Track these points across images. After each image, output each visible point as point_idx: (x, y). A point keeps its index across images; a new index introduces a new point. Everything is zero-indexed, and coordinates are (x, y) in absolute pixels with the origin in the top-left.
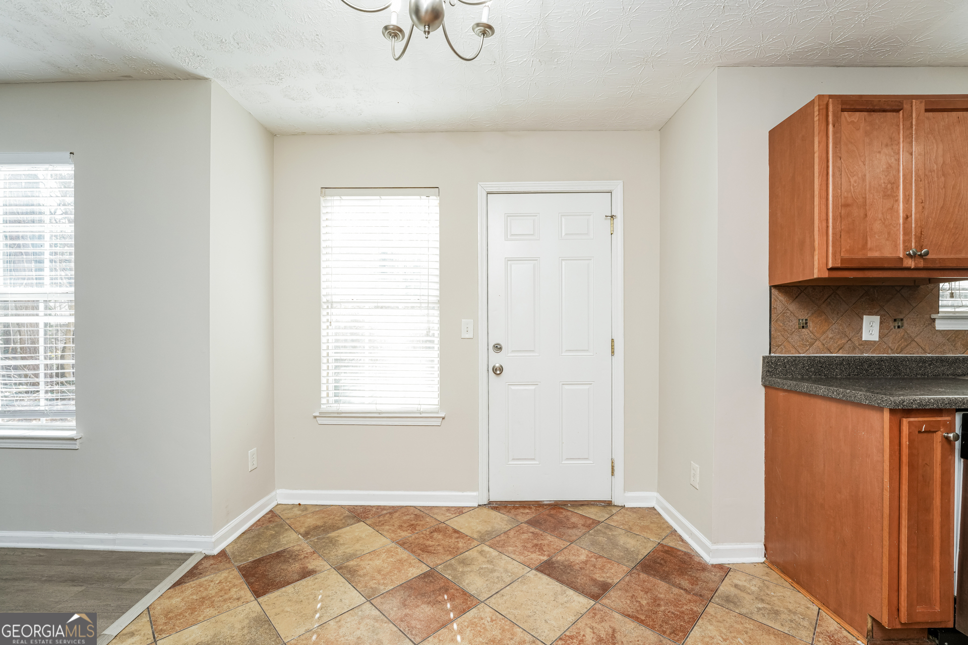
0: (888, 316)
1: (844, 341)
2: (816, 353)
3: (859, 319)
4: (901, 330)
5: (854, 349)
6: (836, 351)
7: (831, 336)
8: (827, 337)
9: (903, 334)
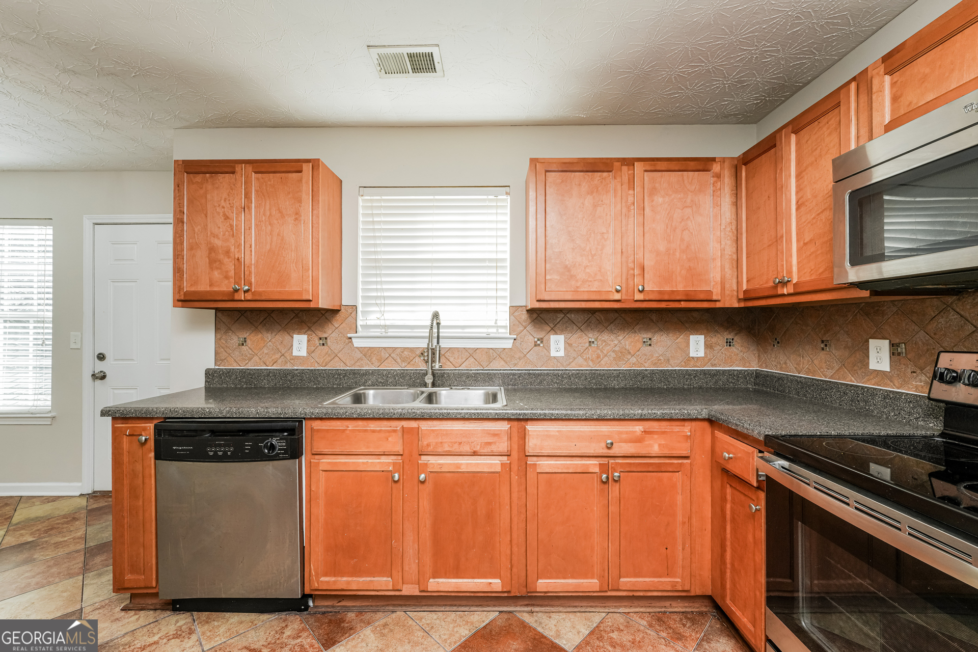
0: (314, 335)
1: (278, 356)
2: (254, 366)
3: (290, 338)
4: (325, 347)
5: (286, 362)
6: (271, 364)
7: (266, 352)
8: (263, 353)
9: (327, 351)
